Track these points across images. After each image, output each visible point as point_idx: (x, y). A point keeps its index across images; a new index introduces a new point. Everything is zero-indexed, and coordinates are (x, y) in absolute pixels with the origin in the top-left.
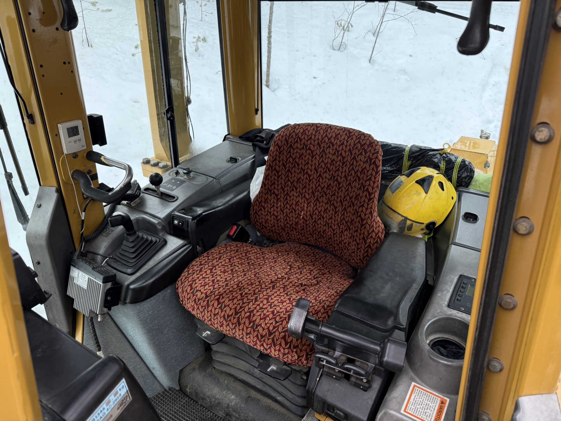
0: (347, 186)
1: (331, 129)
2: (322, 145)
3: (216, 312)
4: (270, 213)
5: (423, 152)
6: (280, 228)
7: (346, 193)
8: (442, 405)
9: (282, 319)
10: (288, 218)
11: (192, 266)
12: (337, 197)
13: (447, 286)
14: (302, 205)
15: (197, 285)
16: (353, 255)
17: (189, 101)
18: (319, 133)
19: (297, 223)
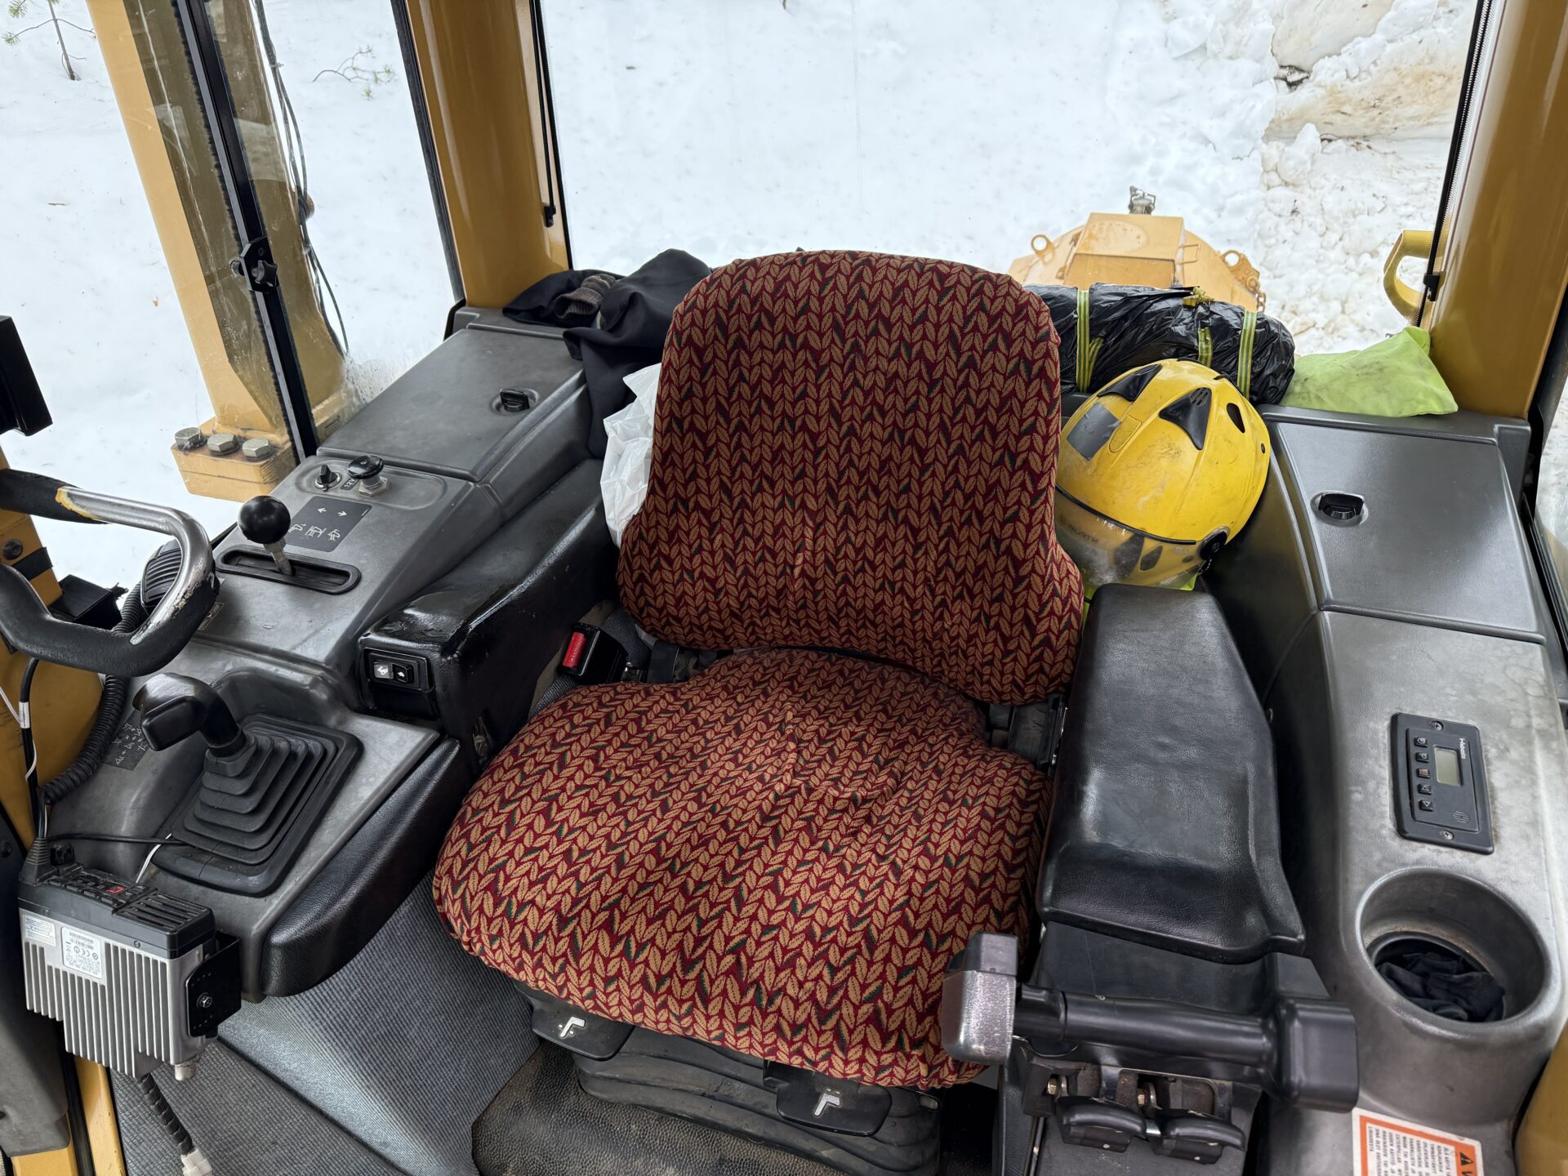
0: (950, 458)
1: (874, 271)
2: (850, 330)
3: (612, 971)
4: (691, 573)
5: (1134, 305)
6: (725, 614)
7: (951, 481)
8: (1466, 1168)
9: (849, 954)
10: (751, 581)
11: (475, 811)
12: (920, 498)
13: (1370, 762)
14: (797, 533)
15: (513, 883)
16: (987, 670)
17: (305, 207)
18: (835, 287)
19: (780, 593)
